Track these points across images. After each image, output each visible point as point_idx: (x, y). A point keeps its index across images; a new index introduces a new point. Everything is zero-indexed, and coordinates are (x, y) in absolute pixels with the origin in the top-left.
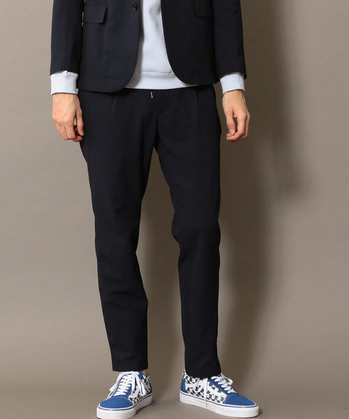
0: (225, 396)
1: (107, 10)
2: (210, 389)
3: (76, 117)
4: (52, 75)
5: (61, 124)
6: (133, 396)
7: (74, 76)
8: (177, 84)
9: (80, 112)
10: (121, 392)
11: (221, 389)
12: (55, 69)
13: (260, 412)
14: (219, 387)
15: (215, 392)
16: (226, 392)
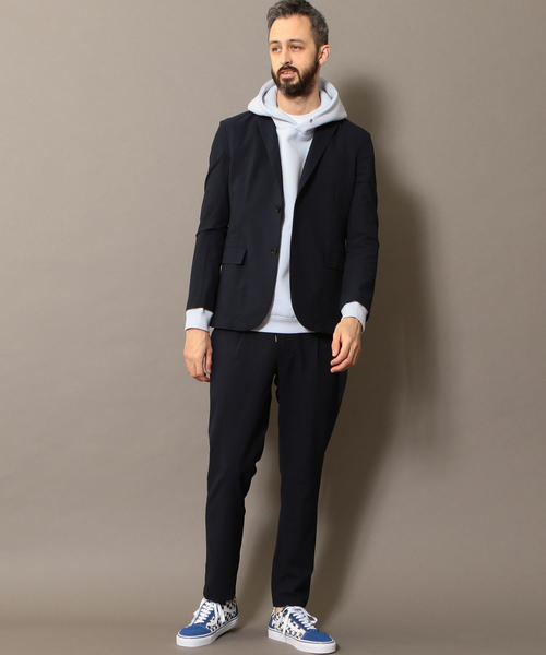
0: (303, 632)
1: (246, 252)
2: (291, 625)
3: (206, 355)
4: (189, 311)
5: (191, 360)
7: (210, 314)
8: (299, 329)
9: (210, 351)
11: (301, 626)
12: (191, 305)
13: (337, 648)
14: (300, 623)
15: (295, 628)
16: (305, 628)
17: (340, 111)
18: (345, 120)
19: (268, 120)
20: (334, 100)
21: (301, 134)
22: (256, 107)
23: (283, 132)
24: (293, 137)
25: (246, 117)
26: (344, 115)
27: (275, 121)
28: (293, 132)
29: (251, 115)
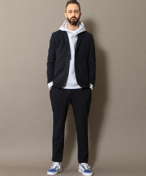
2: (82, 168)
6: (57, 169)
10: (54, 168)
13: (93, 174)
17: (84, 29)
18: (86, 31)
19: (65, 32)
20: (83, 26)
21: (74, 36)
22: (62, 29)
23: (70, 36)
24: (72, 37)
25: (59, 32)
26: (85, 30)
27: (67, 33)
28: (72, 36)
29: (60, 31)
